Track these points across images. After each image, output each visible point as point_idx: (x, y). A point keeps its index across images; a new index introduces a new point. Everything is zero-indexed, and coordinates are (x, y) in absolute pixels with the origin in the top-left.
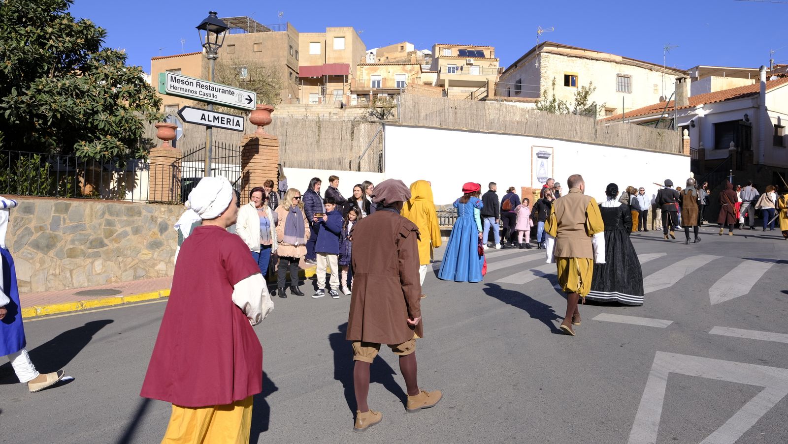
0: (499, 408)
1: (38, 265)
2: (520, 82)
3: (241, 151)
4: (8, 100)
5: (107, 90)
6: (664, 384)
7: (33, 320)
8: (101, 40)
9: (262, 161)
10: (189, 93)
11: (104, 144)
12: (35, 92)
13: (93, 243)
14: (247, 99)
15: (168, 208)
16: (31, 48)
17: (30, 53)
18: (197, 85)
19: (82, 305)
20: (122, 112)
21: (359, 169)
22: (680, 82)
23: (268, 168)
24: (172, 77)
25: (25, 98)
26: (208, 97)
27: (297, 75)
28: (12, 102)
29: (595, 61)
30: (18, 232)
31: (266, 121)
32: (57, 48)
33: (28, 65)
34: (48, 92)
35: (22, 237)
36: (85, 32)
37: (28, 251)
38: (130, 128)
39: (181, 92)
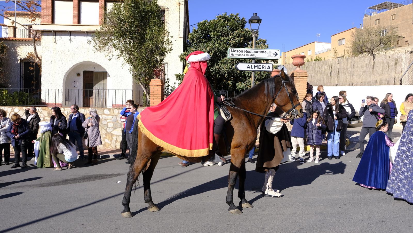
10: (241, 56)
14: (274, 54)
18: (245, 51)
21: (401, 84)
24: (232, 50)
26: (251, 57)
34: (225, 63)
39: (236, 56)
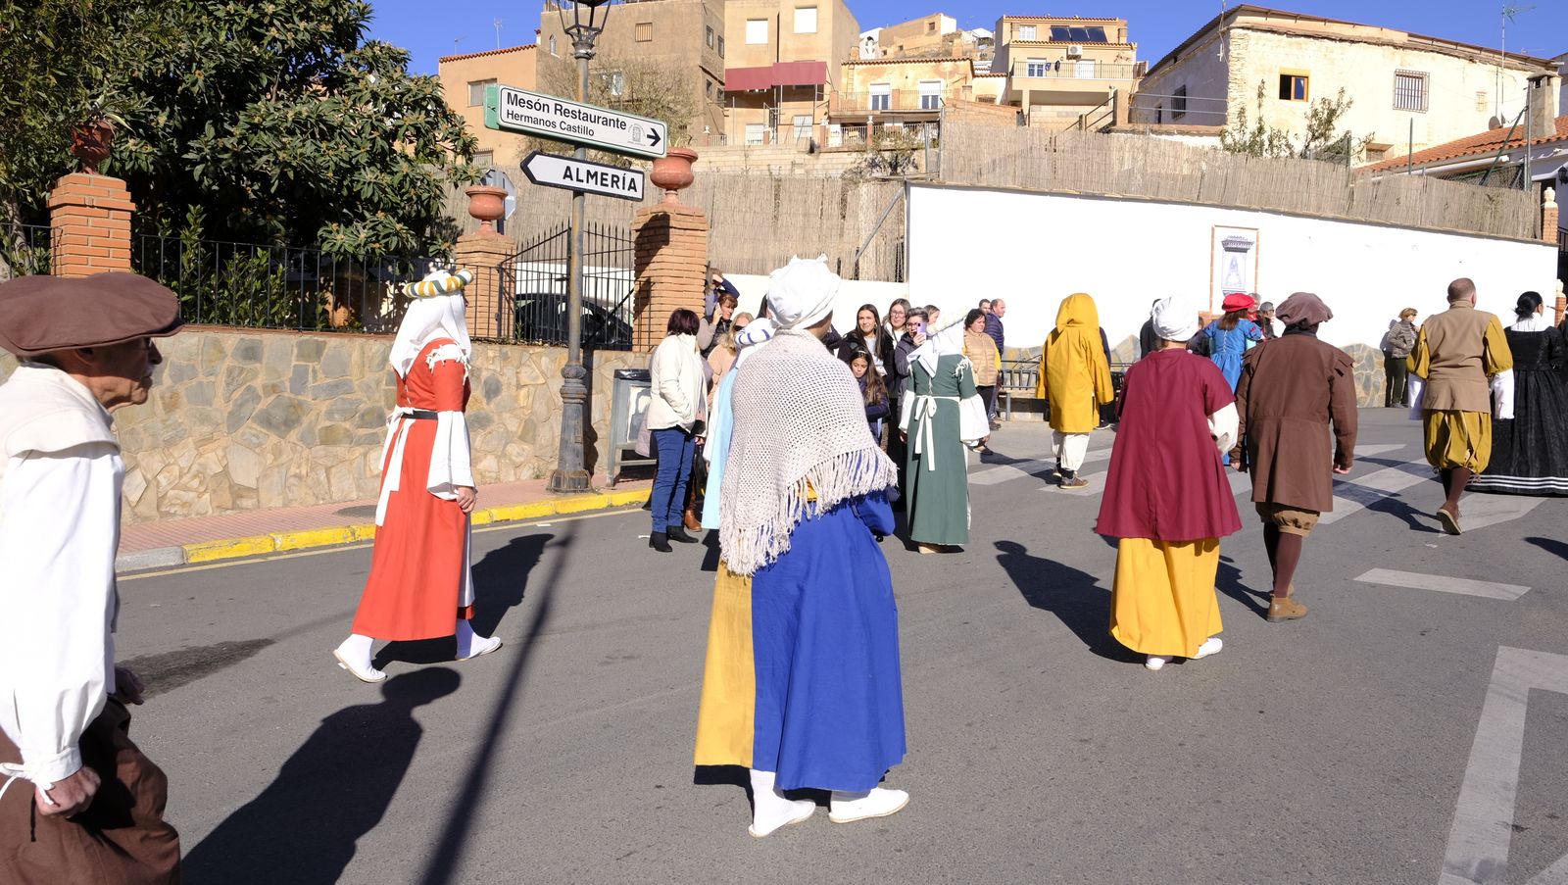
0: (1180, 745)
1: (270, 458)
2: (1183, 91)
3: (633, 239)
4: (198, 146)
5: (376, 123)
6: (1522, 710)
7: (271, 559)
8: (361, 26)
9: (676, 259)
10: (541, 127)
11: (373, 228)
12: (247, 130)
13: (366, 417)
14: (649, 137)
15: (500, 351)
16: (237, 45)
17: (235, 55)
18: (556, 109)
19: (353, 534)
20: (404, 167)
21: (856, 277)
22: (1538, 85)
23: (685, 274)
24: (509, 94)
25: (229, 142)
26: (577, 134)
27: (722, 87)
28: (207, 150)
29: (1347, 44)
30: (236, 395)
31: (683, 180)
32: (283, 42)
33: (232, 77)
34: (270, 129)
35: (242, 405)
36: (333, 10)
37: (253, 432)
38: (419, 197)
39: (526, 124)
